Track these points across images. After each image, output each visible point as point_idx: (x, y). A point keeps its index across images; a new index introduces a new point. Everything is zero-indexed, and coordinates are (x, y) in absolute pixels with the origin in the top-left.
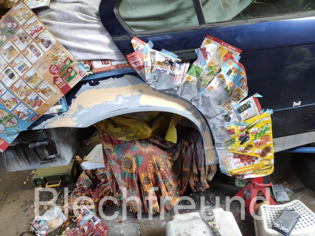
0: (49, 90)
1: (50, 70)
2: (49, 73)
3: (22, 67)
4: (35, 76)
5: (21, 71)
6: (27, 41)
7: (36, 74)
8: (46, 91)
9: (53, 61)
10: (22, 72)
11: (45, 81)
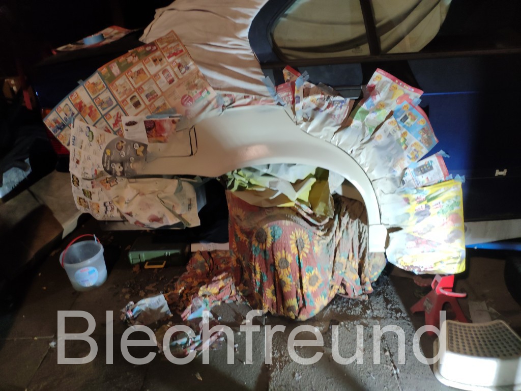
3: (151, 94)
5: (149, 99)
6: (161, 65)
7: (164, 104)
9: (187, 89)
10: (149, 101)
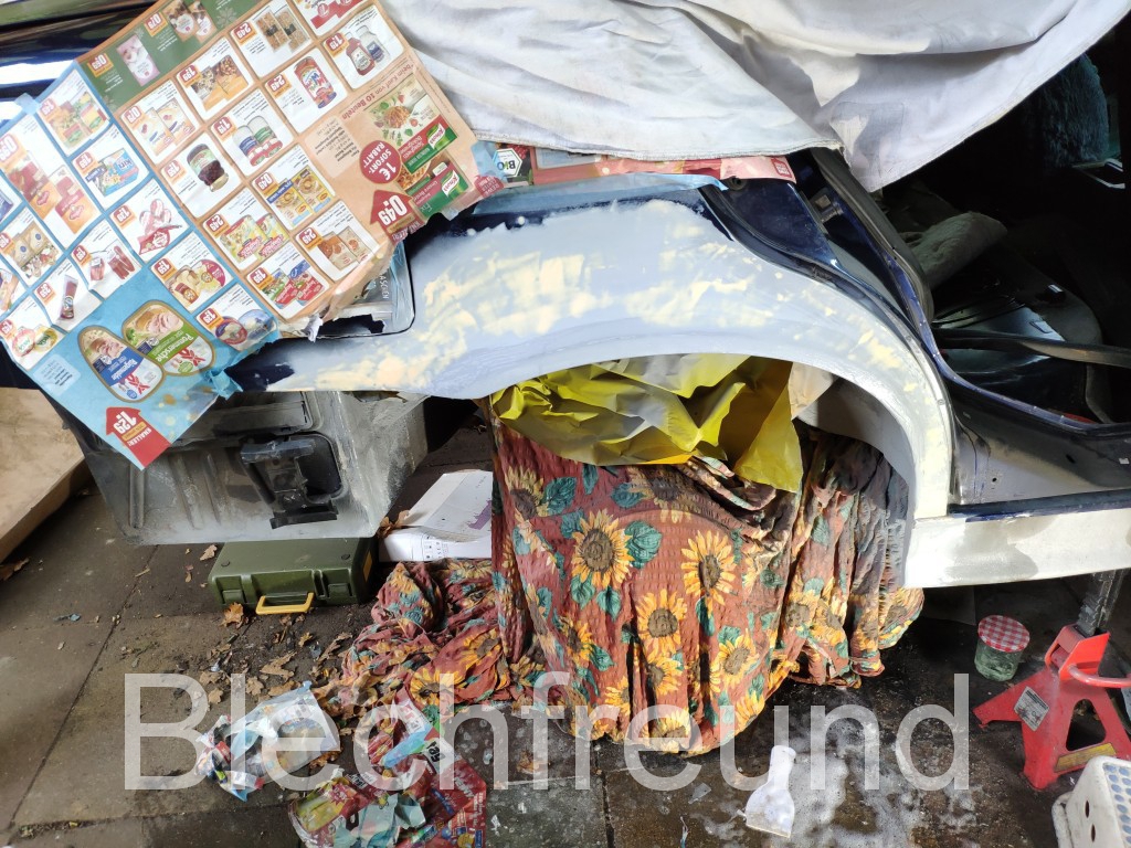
0: (351, 242)
1: (362, 164)
2: (359, 174)
3: (256, 140)
4: (302, 180)
5: (251, 155)
6: (294, 45)
7: (305, 172)
8: (341, 244)
9: (379, 124)
10: (253, 162)
11: (340, 204)
